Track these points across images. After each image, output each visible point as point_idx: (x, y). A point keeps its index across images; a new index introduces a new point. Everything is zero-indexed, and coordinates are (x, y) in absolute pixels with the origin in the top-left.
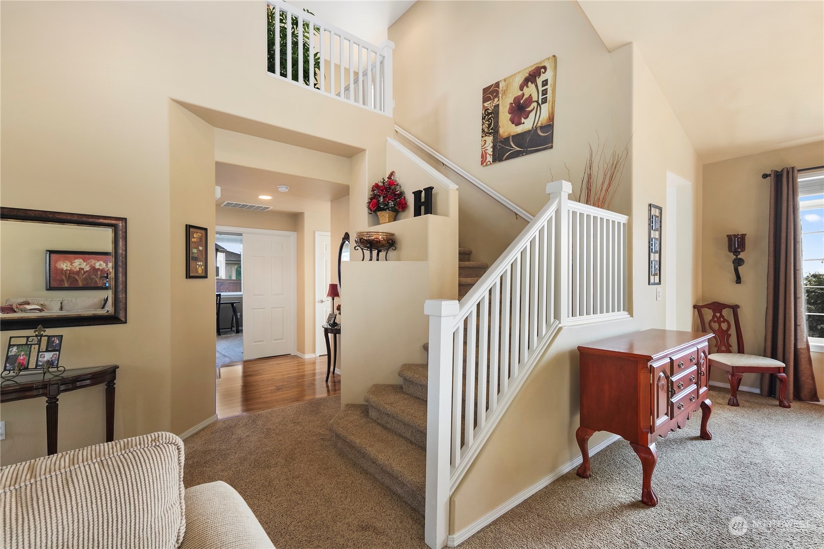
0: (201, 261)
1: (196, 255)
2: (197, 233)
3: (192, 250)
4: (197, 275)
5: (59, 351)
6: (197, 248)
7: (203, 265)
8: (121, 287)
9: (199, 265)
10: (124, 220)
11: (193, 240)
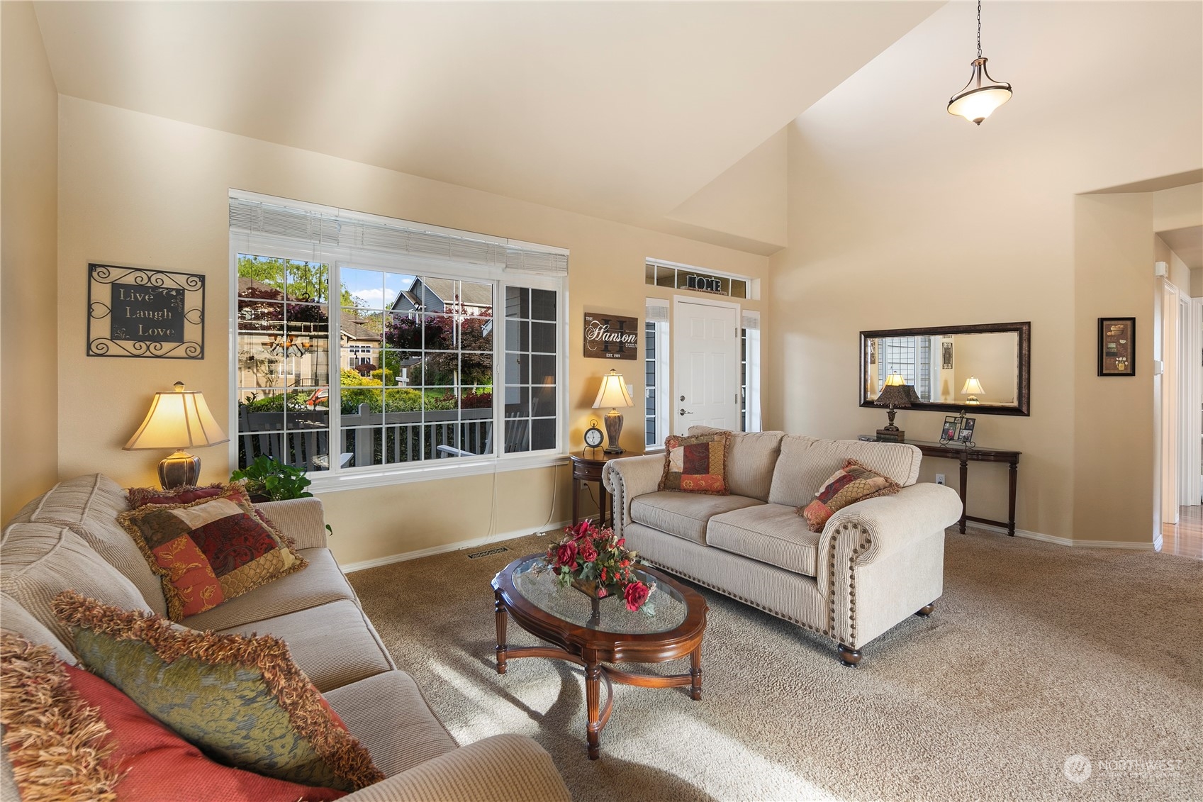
0: (1123, 357)
1: (1115, 350)
2: (1116, 325)
3: (1107, 345)
4: (1116, 372)
5: (972, 430)
6: (1117, 342)
7: (1127, 361)
8: (1024, 383)
9: (1119, 361)
10: (1029, 324)
11: (1109, 333)
